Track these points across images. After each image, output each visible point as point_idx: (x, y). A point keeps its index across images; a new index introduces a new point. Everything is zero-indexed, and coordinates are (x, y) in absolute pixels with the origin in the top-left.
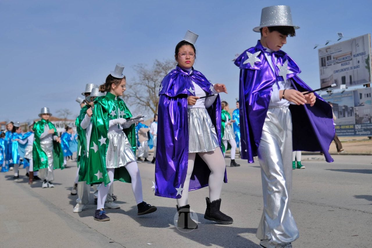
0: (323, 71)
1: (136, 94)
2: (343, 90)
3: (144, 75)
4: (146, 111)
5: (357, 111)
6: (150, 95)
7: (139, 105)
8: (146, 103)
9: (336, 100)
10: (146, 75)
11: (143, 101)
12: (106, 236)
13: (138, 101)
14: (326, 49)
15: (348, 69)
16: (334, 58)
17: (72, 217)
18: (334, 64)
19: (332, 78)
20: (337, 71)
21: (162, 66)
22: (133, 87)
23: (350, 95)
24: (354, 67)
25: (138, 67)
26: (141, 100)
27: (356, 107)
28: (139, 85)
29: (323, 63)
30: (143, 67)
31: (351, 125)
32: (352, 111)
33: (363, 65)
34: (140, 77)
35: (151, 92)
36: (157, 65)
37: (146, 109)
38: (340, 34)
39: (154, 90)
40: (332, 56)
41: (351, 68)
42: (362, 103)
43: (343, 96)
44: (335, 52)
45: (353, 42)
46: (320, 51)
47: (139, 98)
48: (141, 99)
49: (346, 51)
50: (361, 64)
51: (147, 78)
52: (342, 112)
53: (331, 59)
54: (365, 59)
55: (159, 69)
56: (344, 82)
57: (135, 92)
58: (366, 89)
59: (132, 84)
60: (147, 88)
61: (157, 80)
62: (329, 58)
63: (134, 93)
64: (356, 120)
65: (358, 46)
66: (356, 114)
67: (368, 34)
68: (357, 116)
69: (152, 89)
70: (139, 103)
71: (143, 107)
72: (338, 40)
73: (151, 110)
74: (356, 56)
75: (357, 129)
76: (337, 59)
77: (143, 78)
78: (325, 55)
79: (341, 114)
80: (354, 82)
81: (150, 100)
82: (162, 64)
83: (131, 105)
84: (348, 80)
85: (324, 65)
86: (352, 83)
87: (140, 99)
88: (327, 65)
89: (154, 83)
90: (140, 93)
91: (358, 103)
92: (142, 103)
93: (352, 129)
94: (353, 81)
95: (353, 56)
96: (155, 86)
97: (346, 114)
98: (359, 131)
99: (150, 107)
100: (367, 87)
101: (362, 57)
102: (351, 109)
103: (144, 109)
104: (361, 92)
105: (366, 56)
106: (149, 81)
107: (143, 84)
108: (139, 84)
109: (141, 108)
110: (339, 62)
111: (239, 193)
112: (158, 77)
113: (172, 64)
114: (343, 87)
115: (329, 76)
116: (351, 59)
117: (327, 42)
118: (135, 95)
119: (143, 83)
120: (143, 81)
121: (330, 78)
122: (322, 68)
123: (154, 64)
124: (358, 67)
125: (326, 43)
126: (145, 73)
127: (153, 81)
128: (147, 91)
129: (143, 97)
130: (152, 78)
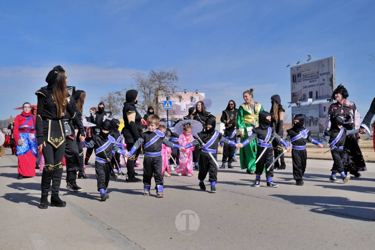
0: (293, 86)
2: (310, 103)
5: (321, 121)
6: (145, 100)
8: (141, 107)
9: (304, 112)
11: (139, 105)
12: (104, 223)
14: (298, 68)
15: (314, 85)
16: (303, 76)
17: (76, 205)
18: (303, 81)
19: (301, 92)
20: (305, 87)
23: (316, 107)
24: (320, 84)
27: (320, 118)
29: (294, 79)
30: (140, 76)
31: (316, 133)
32: (317, 121)
33: (327, 82)
34: (138, 84)
35: (147, 97)
36: (152, 75)
37: (141, 112)
38: (309, 56)
40: (302, 73)
41: (318, 85)
42: (325, 115)
43: (310, 108)
44: (305, 70)
45: (320, 63)
46: (292, 69)
49: (314, 70)
50: (326, 82)
51: (143, 85)
52: (308, 122)
53: (301, 76)
54: (330, 78)
55: (154, 78)
56: (311, 97)
58: (329, 103)
60: (143, 94)
62: (299, 75)
64: (320, 129)
65: (324, 67)
66: (320, 124)
67: (332, 57)
68: (321, 126)
69: (147, 95)
72: (308, 61)
74: (322, 75)
75: (320, 137)
76: (306, 77)
77: (140, 86)
78: (296, 72)
79: (308, 124)
80: (320, 97)
81: (145, 105)
82: (157, 74)
84: (314, 95)
85: (295, 81)
86: (318, 97)
88: (297, 81)
89: (149, 90)
91: (322, 115)
93: (316, 137)
94: (318, 96)
95: (319, 75)
96: (150, 92)
97: (312, 124)
98: (321, 139)
100: (330, 101)
101: (327, 76)
102: (316, 119)
104: (325, 106)
105: (331, 75)
107: (140, 90)
110: (307, 79)
111: (220, 189)
112: (153, 85)
113: (165, 74)
114: (310, 100)
115: (299, 91)
116: (318, 78)
117: (299, 62)
120: (140, 88)
121: (299, 92)
122: (293, 83)
123: (150, 73)
124: (323, 84)
125: (297, 63)
127: (149, 88)
128: (143, 96)
129: (140, 101)
130: (147, 85)
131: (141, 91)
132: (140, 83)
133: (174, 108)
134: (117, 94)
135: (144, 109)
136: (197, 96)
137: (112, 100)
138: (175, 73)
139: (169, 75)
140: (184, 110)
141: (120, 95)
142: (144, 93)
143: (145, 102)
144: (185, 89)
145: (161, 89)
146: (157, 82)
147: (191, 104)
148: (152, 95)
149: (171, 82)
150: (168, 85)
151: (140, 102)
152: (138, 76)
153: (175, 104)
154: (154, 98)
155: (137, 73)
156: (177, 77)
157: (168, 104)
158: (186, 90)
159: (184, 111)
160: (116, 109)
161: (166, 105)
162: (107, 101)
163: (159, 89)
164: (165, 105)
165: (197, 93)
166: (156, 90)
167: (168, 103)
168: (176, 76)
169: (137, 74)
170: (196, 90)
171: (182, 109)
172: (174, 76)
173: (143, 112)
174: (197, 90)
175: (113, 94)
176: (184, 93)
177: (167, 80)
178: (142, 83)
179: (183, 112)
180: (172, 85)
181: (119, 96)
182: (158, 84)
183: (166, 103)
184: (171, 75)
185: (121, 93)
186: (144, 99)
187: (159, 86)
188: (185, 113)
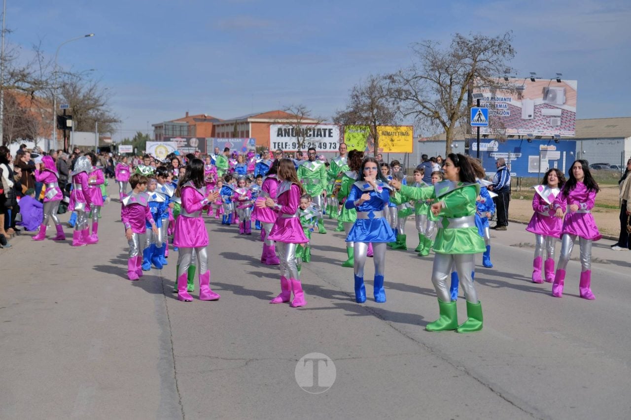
1: (416, 96)
3: (432, 62)
4: (431, 127)
6: (442, 99)
7: (421, 116)
8: (432, 112)
10: (436, 62)
11: (429, 109)
13: (420, 108)
21: (468, 44)
22: (412, 83)
25: (424, 45)
26: (425, 107)
28: (423, 80)
30: (431, 47)
34: (425, 65)
35: (444, 94)
36: (458, 43)
39: (448, 90)
47: (421, 103)
48: (425, 104)
51: (438, 66)
55: (462, 51)
57: (415, 92)
59: (410, 78)
60: (436, 86)
61: (456, 71)
63: (414, 94)
69: (445, 88)
70: (420, 112)
71: (427, 120)
73: (441, 125)
77: (431, 68)
81: (440, 108)
82: (468, 42)
83: (405, 115)
87: (423, 105)
89: (450, 78)
90: (424, 93)
92: (427, 112)
96: (451, 83)
99: (439, 120)
103: (430, 122)
106: (440, 74)
107: (430, 77)
108: (422, 77)
109: (422, 120)
112: (459, 65)
113: (487, 42)
118: (414, 96)
119: (429, 75)
120: (430, 73)
123: (454, 41)
126: (435, 58)
128: (438, 90)
129: (429, 101)
130: (447, 66)
131: (432, 80)
132: (430, 64)
133: (508, 113)
134: (388, 81)
135: (439, 118)
136: (561, 86)
137: (376, 92)
138: (509, 40)
139: (496, 43)
140: (530, 118)
141: (393, 82)
142: (439, 83)
143: (441, 102)
144: (533, 72)
145: (476, 74)
146: (468, 61)
147: (545, 104)
148: (457, 88)
149: (498, 59)
150: (491, 66)
151: (429, 103)
152: (426, 47)
153: (509, 104)
154: (460, 93)
155: (424, 41)
156: (511, 48)
157: (480, 114)
158: (534, 74)
159: (530, 120)
160: (383, 112)
161: (476, 118)
162: (366, 94)
163: (471, 74)
164: (473, 117)
165: (559, 81)
166: (465, 77)
167: (481, 112)
168: (510, 46)
169: (425, 44)
170: (558, 74)
171: (525, 116)
172: (505, 46)
173: (436, 125)
174: (561, 74)
175: (378, 80)
176: (530, 80)
177: (490, 54)
178: (434, 64)
179: (526, 122)
180: (500, 66)
181: (391, 84)
182: (471, 65)
183: (476, 114)
184: (500, 45)
185: (395, 78)
186: (439, 97)
187: (471, 68)
188: (530, 124)
